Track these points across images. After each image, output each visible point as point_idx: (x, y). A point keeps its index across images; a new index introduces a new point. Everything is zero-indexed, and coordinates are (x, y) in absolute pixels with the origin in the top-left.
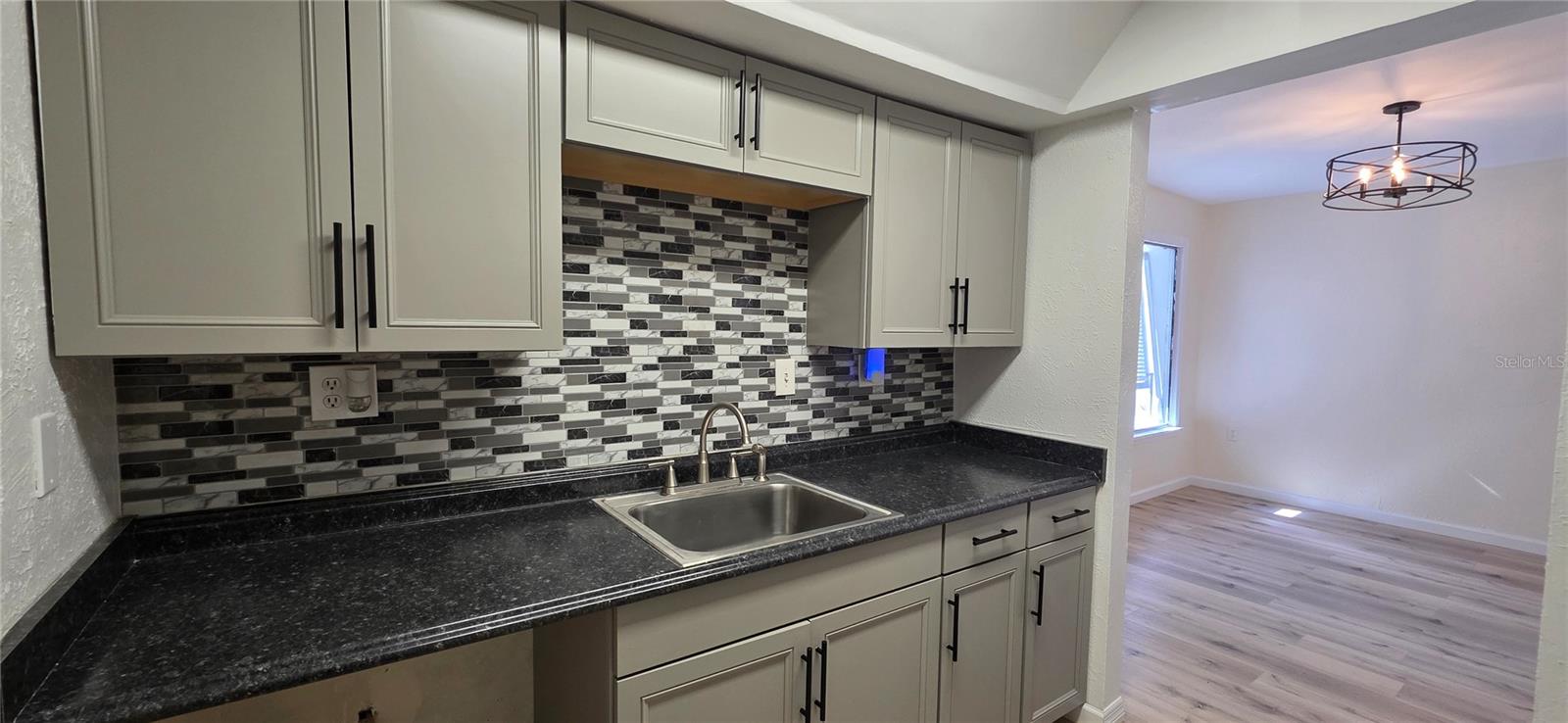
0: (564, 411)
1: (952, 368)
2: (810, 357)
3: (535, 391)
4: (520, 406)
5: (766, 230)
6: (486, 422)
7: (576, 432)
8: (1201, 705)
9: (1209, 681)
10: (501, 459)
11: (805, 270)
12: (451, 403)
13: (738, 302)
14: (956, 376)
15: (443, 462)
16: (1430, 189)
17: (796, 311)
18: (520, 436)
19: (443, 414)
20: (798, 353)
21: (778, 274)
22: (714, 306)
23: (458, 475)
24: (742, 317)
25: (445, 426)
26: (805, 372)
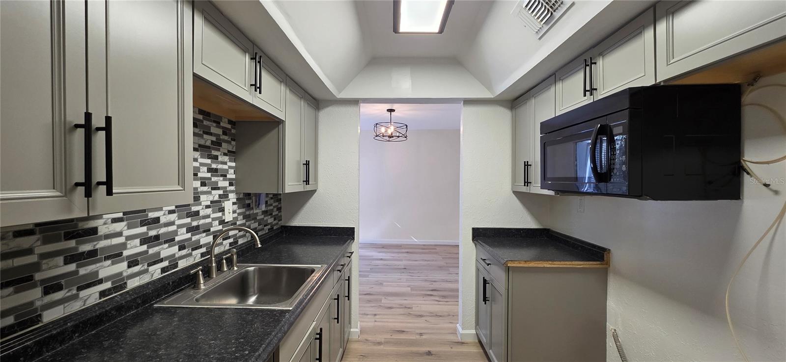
0: (125, 248)
1: (281, 201)
2: (237, 199)
3: (108, 237)
4: (97, 249)
5: (219, 130)
6: (72, 267)
7: (133, 263)
8: (375, 315)
9: (372, 307)
10: (83, 293)
11: (233, 152)
12: (44, 256)
13: (210, 170)
14: (283, 204)
15: (37, 309)
16: (398, 137)
17: (231, 175)
18: (96, 273)
19: (36, 267)
20: (232, 197)
21: (225, 154)
22: (199, 172)
23: (49, 316)
24: (211, 178)
25: (38, 276)
26: (235, 207)
